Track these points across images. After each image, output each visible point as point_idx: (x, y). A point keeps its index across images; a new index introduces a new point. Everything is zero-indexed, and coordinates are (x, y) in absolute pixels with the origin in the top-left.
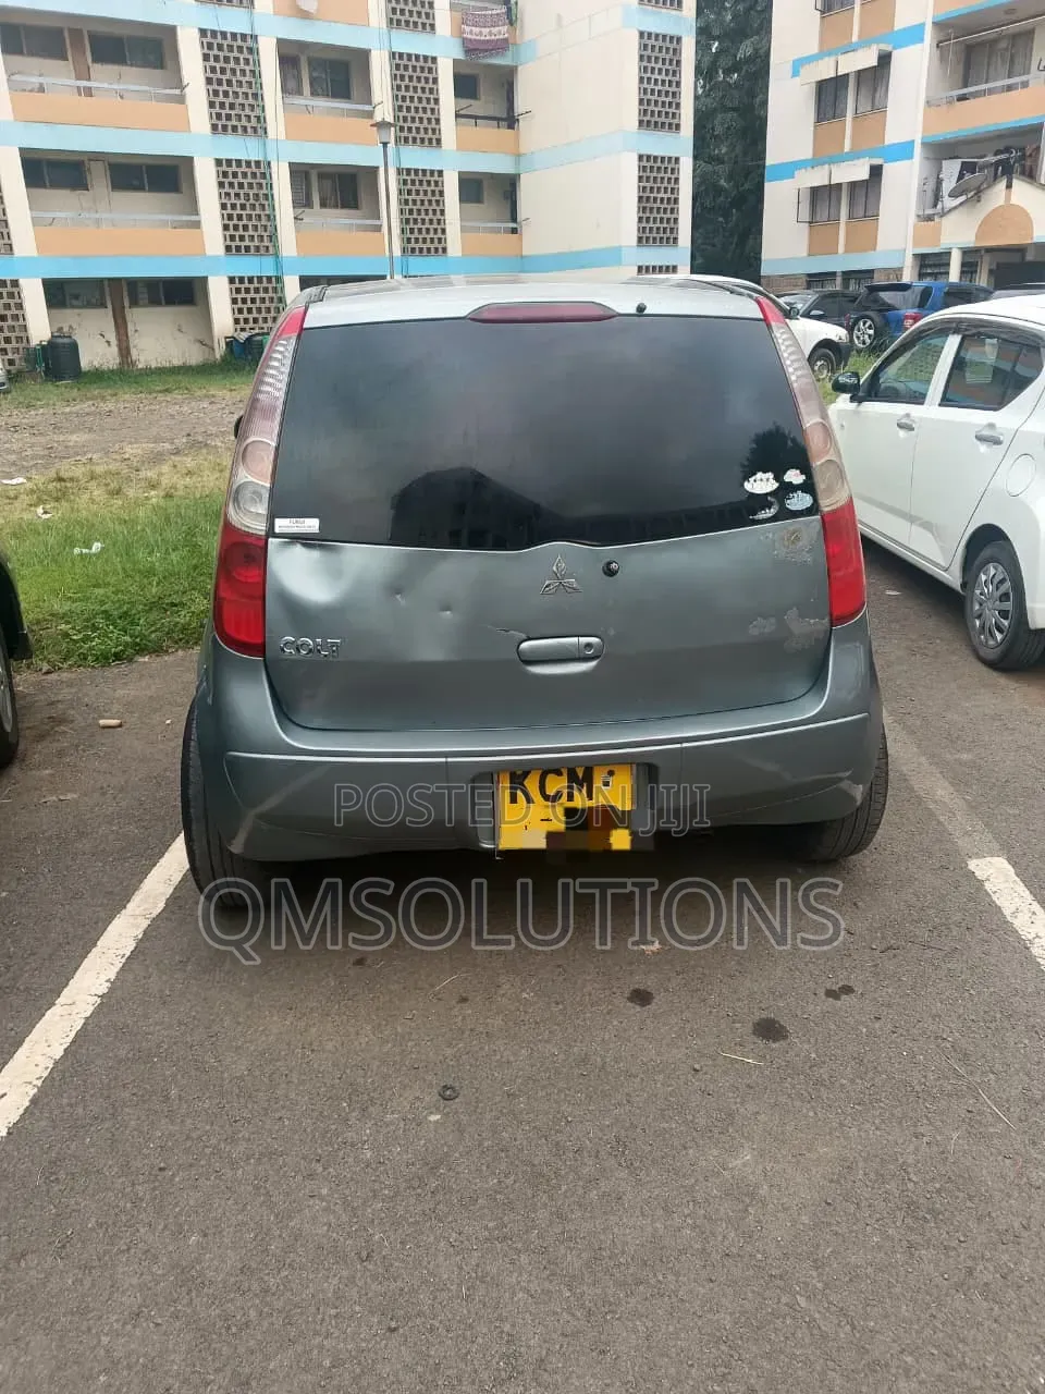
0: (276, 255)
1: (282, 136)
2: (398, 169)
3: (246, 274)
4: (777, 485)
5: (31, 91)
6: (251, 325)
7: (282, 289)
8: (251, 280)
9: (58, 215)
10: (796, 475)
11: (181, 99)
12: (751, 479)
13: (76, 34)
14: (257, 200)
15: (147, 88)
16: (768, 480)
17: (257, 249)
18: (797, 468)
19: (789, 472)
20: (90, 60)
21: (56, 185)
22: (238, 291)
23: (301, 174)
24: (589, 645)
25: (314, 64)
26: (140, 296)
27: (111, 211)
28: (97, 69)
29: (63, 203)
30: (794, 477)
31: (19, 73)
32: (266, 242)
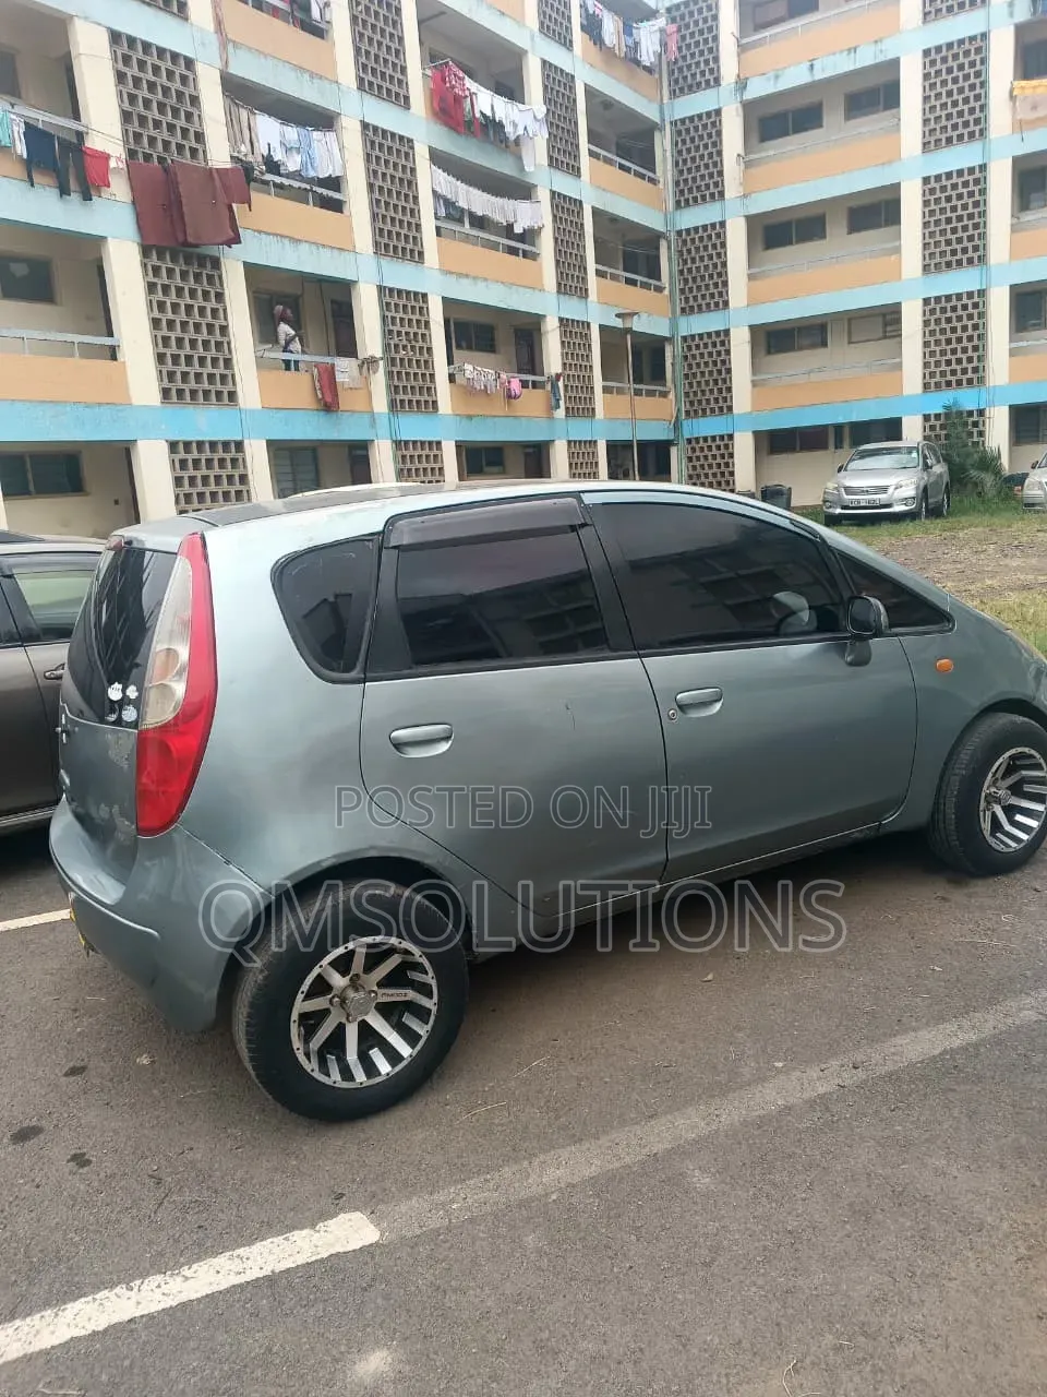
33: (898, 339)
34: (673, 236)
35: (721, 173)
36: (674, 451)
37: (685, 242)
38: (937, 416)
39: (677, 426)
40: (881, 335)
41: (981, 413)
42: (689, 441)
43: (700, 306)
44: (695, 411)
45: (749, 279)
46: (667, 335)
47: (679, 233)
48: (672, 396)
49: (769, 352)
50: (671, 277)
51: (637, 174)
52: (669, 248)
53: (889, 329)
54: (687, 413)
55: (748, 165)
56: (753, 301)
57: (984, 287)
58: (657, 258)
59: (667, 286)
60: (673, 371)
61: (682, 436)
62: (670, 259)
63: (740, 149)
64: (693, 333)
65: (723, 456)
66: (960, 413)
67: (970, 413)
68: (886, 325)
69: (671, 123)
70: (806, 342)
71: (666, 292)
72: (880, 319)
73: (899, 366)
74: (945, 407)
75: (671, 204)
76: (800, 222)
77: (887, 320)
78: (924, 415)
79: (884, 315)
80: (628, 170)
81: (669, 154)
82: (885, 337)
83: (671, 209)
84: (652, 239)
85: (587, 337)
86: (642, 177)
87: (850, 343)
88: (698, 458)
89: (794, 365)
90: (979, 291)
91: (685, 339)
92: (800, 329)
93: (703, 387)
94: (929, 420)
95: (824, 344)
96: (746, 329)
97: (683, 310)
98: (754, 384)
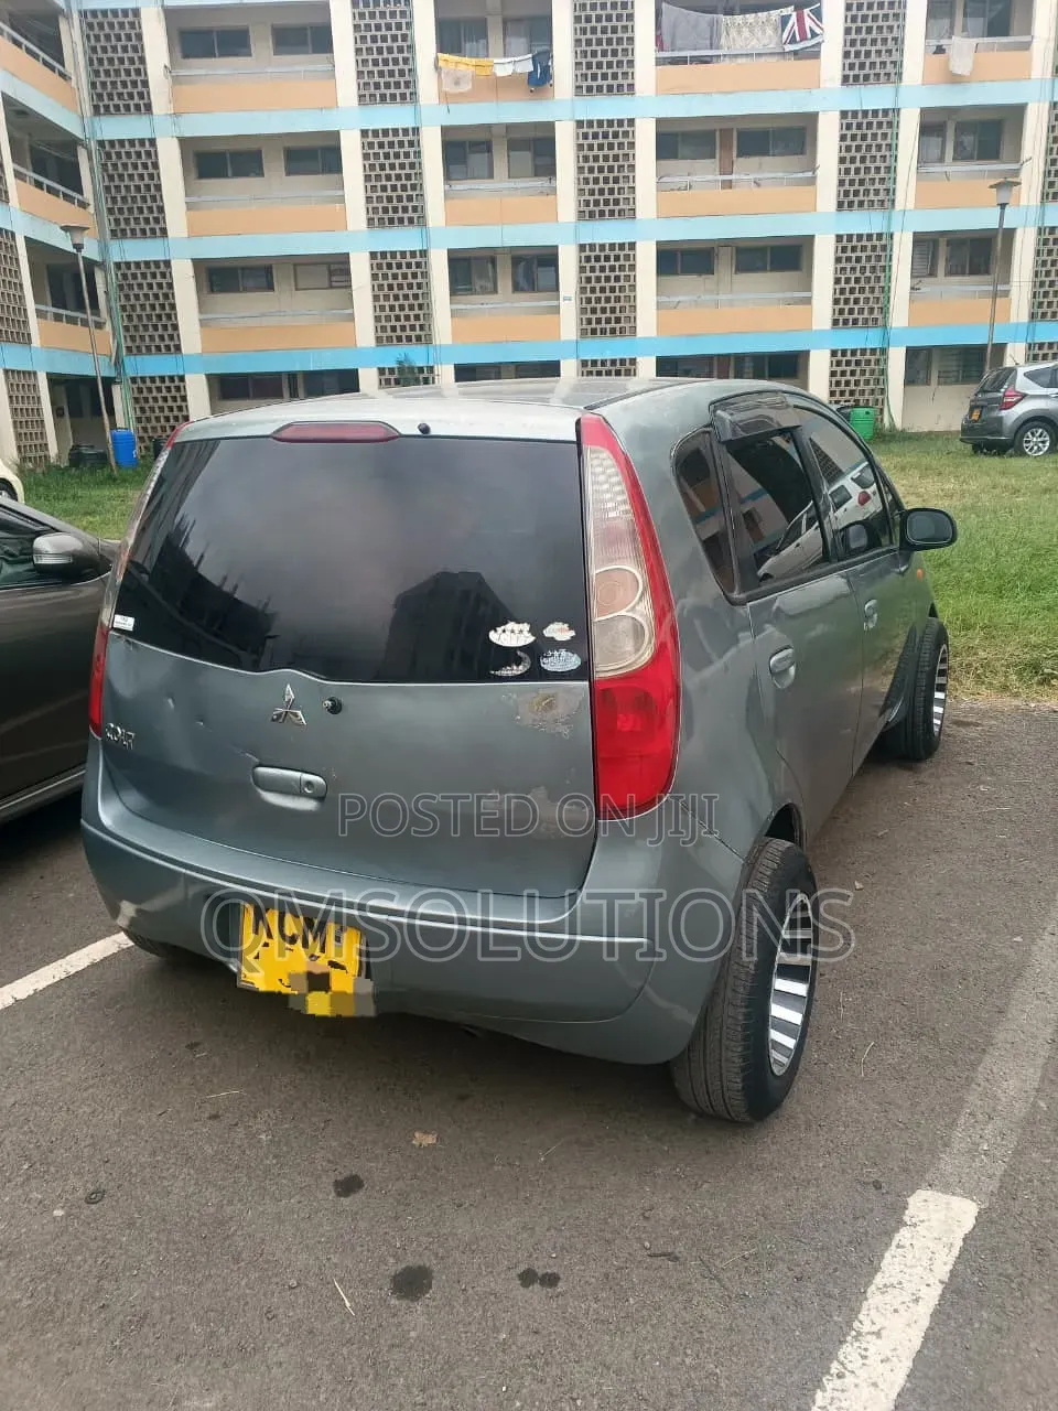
0: (885, 326)
1: (911, 205)
2: (1040, 229)
3: (850, 346)
4: (532, 639)
5: (679, 189)
6: (847, 397)
7: (886, 361)
8: (854, 352)
9: (681, 298)
10: (561, 630)
11: (812, 181)
12: (500, 630)
13: (726, 133)
14: (873, 273)
15: (780, 175)
16: (521, 631)
17: (866, 321)
18: (564, 622)
19: (551, 627)
20: (735, 154)
21: (687, 270)
22: (839, 364)
23: (926, 244)
24: (309, 784)
25: (962, 128)
26: (746, 370)
27: (731, 292)
28: (740, 163)
29: (688, 287)
30: (559, 631)
31: (668, 176)
32: (876, 316)
33: (348, 291)
34: (93, 146)
35: (145, 84)
36: (117, 391)
37: (108, 156)
38: (392, 371)
39: (118, 363)
40: (327, 285)
41: (431, 369)
42: (134, 380)
43: (133, 231)
44: (138, 347)
45: (189, 209)
46: (98, 260)
47: (101, 143)
48: (108, 327)
49: (212, 291)
50: (95, 194)
51: (45, 63)
52: (90, 158)
53: (334, 279)
54: (129, 349)
55: (176, 80)
56: (194, 232)
57: (425, 248)
58: (76, 166)
59: (92, 202)
60: (108, 300)
61: (125, 374)
62: (92, 170)
63: (166, 60)
64: (128, 260)
65: (175, 399)
66: (411, 369)
67: (421, 370)
68: (331, 273)
69: (80, 12)
70: (250, 283)
71: (91, 209)
72: (325, 268)
73: (351, 318)
74: (400, 362)
75: (88, 109)
76: (236, 155)
77: (335, 270)
78: (379, 369)
79: (329, 264)
80: (36, 56)
81: (80, 49)
82: (331, 287)
83: (89, 115)
84: (71, 144)
85: (13, 248)
86: (53, 69)
87: (297, 289)
88: (146, 400)
89: (242, 306)
90: (420, 251)
91: (118, 265)
92: (243, 269)
93: (145, 321)
94: (384, 374)
95: (270, 287)
96: (190, 263)
97: (113, 233)
98: (203, 323)
